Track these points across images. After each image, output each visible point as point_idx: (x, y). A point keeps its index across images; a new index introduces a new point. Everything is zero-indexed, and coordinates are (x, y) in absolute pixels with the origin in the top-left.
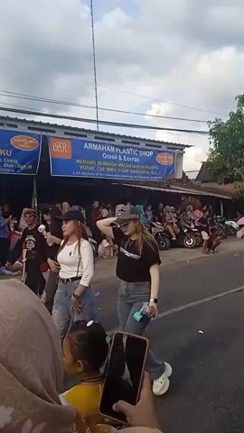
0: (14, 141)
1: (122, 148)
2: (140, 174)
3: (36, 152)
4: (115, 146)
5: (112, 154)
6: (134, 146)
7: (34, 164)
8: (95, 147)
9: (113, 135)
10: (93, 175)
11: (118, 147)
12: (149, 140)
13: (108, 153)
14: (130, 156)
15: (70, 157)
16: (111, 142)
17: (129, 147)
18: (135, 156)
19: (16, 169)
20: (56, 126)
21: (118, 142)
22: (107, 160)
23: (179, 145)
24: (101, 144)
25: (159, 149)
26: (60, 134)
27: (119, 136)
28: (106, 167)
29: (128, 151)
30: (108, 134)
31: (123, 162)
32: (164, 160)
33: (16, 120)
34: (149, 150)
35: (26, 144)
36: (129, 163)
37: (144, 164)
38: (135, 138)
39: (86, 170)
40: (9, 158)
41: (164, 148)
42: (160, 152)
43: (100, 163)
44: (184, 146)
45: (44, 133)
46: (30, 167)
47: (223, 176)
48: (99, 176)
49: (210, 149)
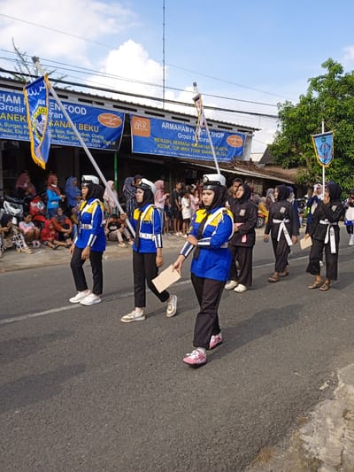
0: (101, 117)
2: (210, 155)
3: (119, 129)
4: (190, 127)
5: (186, 134)
7: (117, 141)
8: (171, 127)
9: (189, 116)
10: (168, 154)
12: (222, 123)
13: (183, 133)
15: (148, 135)
16: (187, 123)
19: (102, 145)
20: (138, 105)
21: (193, 123)
22: (182, 140)
23: (250, 128)
24: (178, 124)
25: (230, 131)
26: (141, 112)
27: (194, 117)
28: (180, 146)
30: (184, 115)
32: (234, 141)
33: (104, 98)
34: (221, 132)
35: (111, 121)
37: (215, 145)
38: (209, 120)
39: (164, 149)
40: (97, 134)
41: (235, 130)
42: (230, 134)
43: (175, 142)
44: (254, 129)
45: (127, 112)
46: (114, 143)
47: (287, 161)
48: (174, 154)
49: (277, 132)
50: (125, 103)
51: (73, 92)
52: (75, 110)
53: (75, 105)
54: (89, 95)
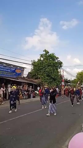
1: (5, 67)
2: (9, 75)
4: (3, 66)
5: (2, 68)
6: (9, 66)
9: (3, 63)
11: (4, 66)
12: (14, 65)
14: (8, 69)
17: (8, 67)
18: (9, 70)
21: (4, 65)
22: (0, 70)
23: (23, 67)
27: (5, 63)
29: (7, 68)
30: (1, 62)
31: (5, 71)
34: (14, 68)
37: (11, 72)
38: (10, 64)
41: (19, 68)
42: (17, 69)
47: (35, 77)
49: (31, 68)
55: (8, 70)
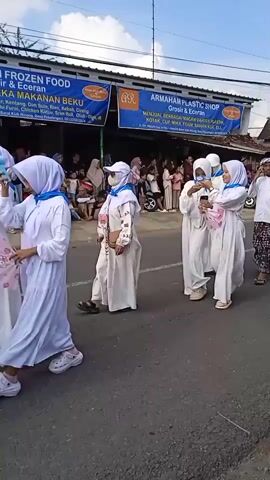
0: (86, 90)
1: (188, 100)
2: (204, 129)
3: (106, 103)
4: (181, 98)
5: (178, 106)
6: (201, 98)
7: (103, 115)
8: (162, 99)
9: (181, 86)
10: (158, 129)
11: (185, 99)
12: (217, 93)
13: (175, 105)
15: (136, 109)
16: (178, 94)
17: (195, 100)
18: (200, 109)
19: (87, 120)
20: (125, 76)
21: (185, 93)
22: (173, 113)
23: (248, 98)
24: (168, 95)
25: (227, 102)
26: (128, 84)
27: (186, 87)
28: (171, 120)
29: (194, 104)
30: (175, 85)
31: (188, 115)
32: (231, 114)
33: (89, 69)
34: (215, 103)
35: (96, 94)
36: (195, 116)
37: (210, 118)
38: (202, 90)
39: (152, 123)
40: (82, 108)
41: (231, 101)
42: (227, 105)
43: (165, 116)
44: (253, 100)
45: (113, 83)
46: (100, 118)
48: (164, 129)
50: (111, 73)
51: (56, 63)
52: (58, 82)
53: (58, 77)
54: (73, 66)
55: (196, 113)
